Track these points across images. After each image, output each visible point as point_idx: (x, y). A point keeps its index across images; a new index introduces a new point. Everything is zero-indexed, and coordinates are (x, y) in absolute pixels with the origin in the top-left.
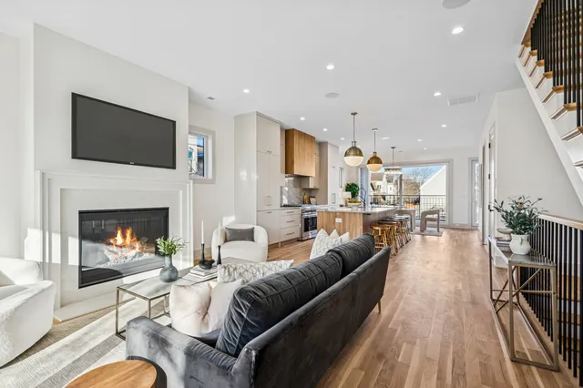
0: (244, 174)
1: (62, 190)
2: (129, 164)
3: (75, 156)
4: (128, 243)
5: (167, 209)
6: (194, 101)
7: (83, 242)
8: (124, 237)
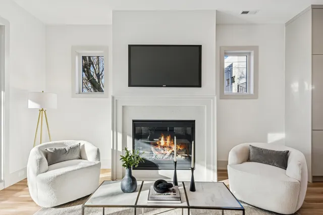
0: (295, 86)
1: (123, 106)
2: (162, 86)
3: (130, 85)
4: (168, 145)
5: (194, 121)
6: (222, 23)
7: (135, 140)
8: (166, 140)
